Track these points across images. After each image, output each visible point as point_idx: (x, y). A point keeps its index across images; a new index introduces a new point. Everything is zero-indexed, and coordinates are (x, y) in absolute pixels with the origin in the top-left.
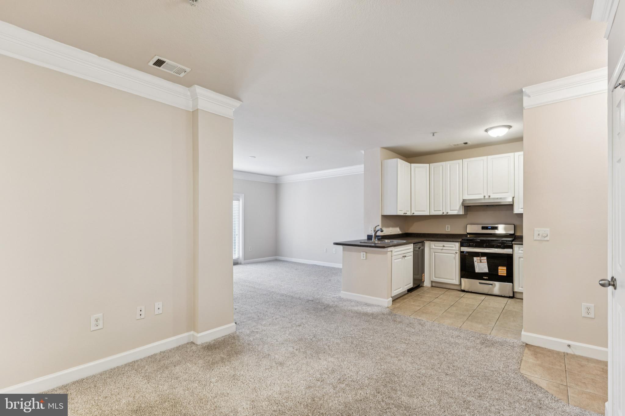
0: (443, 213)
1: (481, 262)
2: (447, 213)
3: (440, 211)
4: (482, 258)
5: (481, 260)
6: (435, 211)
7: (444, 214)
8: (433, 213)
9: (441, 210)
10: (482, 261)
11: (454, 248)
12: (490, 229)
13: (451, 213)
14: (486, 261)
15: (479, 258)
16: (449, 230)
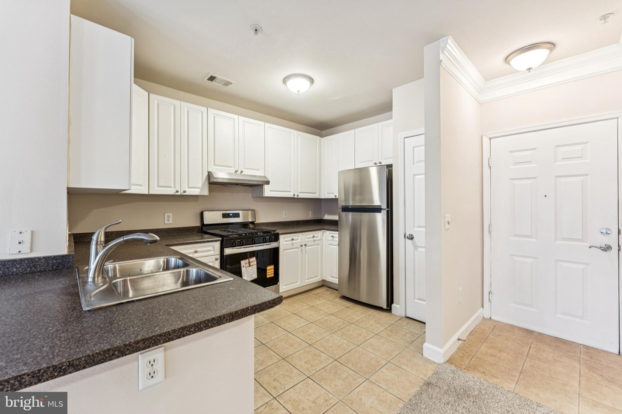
0: (177, 192)
1: (250, 266)
2: (185, 192)
3: (171, 187)
4: (251, 260)
5: (249, 263)
6: (159, 186)
7: (177, 194)
8: (156, 190)
9: (173, 186)
10: (251, 264)
11: (212, 253)
12: (231, 217)
13: (190, 192)
14: (255, 263)
15: (247, 261)
16: (171, 222)
